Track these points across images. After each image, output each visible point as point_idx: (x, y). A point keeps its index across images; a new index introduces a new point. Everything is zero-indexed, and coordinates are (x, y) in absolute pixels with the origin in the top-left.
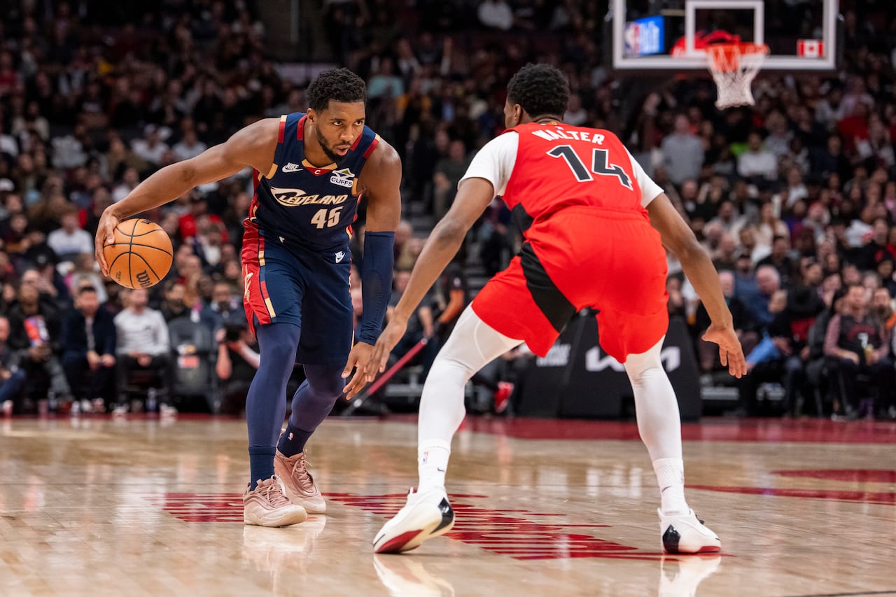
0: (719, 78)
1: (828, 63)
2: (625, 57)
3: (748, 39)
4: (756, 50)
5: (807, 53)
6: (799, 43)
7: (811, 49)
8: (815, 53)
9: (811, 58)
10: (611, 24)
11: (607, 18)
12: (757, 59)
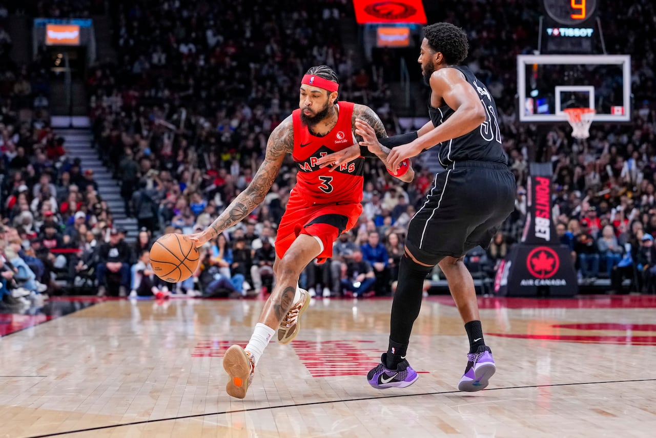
0: (573, 125)
1: (626, 118)
2: (526, 115)
3: (587, 105)
4: (589, 111)
5: (616, 113)
6: (612, 108)
7: (618, 111)
8: (620, 113)
9: (618, 116)
10: (518, 99)
11: (516, 96)
12: (590, 116)
